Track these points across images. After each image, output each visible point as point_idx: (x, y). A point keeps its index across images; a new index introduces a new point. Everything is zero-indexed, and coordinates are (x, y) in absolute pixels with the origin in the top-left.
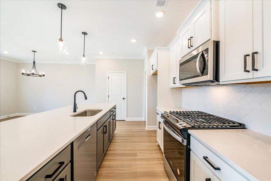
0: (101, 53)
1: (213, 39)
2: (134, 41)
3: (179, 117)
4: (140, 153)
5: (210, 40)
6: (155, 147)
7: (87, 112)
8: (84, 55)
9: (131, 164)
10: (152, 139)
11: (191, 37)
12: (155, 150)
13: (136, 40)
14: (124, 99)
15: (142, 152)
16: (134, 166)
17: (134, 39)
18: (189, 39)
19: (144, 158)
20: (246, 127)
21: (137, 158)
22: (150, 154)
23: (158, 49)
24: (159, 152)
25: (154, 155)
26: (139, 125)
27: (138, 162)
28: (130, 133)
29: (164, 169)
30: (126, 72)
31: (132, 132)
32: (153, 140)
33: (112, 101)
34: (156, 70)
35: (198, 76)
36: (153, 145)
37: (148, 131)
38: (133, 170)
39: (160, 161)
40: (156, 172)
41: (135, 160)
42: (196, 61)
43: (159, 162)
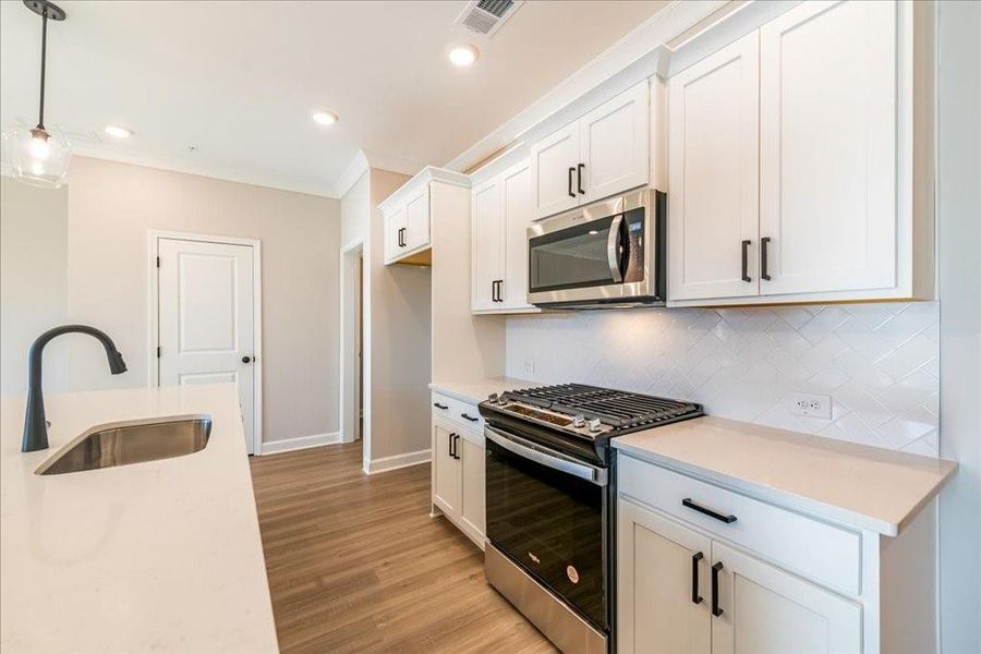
0: (117, 133)
1: (654, 185)
2: (323, 119)
3: (553, 407)
4: (386, 564)
5: (645, 185)
6: (430, 527)
7: (102, 438)
8: (41, 126)
9: (370, 617)
10: (408, 503)
11: (581, 165)
12: (435, 538)
13: (337, 118)
14: (246, 360)
15: (387, 560)
16: (381, 621)
17: (328, 112)
18: (572, 169)
19: (410, 579)
20: (706, 411)
21: (379, 587)
22: (423, 556)
23: (434, 173)
24: (450, 540)
25: (439, 555)
26: (326, 462)
27: (393, 602)
28: (309, 501)
29: (489, 592)
30: (257, 245)
31: (310, 496)
32: (409, 506)
33: (180, 376)
34: (427, 247)
35: (609, 282)
36: (417, 525)
37: (377, 480)
38: (389, 638)
39: (466, 568)
40: (473, 610)
41: (378, 598)
42: (607, 237)
43: (466, 575)
